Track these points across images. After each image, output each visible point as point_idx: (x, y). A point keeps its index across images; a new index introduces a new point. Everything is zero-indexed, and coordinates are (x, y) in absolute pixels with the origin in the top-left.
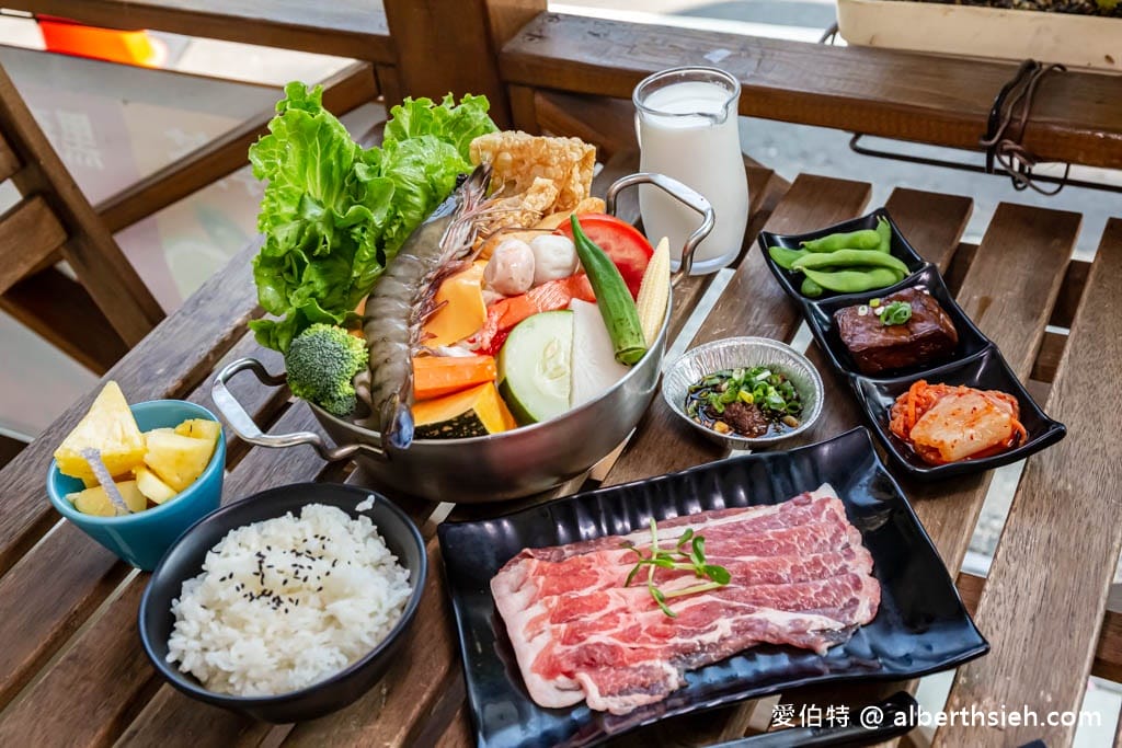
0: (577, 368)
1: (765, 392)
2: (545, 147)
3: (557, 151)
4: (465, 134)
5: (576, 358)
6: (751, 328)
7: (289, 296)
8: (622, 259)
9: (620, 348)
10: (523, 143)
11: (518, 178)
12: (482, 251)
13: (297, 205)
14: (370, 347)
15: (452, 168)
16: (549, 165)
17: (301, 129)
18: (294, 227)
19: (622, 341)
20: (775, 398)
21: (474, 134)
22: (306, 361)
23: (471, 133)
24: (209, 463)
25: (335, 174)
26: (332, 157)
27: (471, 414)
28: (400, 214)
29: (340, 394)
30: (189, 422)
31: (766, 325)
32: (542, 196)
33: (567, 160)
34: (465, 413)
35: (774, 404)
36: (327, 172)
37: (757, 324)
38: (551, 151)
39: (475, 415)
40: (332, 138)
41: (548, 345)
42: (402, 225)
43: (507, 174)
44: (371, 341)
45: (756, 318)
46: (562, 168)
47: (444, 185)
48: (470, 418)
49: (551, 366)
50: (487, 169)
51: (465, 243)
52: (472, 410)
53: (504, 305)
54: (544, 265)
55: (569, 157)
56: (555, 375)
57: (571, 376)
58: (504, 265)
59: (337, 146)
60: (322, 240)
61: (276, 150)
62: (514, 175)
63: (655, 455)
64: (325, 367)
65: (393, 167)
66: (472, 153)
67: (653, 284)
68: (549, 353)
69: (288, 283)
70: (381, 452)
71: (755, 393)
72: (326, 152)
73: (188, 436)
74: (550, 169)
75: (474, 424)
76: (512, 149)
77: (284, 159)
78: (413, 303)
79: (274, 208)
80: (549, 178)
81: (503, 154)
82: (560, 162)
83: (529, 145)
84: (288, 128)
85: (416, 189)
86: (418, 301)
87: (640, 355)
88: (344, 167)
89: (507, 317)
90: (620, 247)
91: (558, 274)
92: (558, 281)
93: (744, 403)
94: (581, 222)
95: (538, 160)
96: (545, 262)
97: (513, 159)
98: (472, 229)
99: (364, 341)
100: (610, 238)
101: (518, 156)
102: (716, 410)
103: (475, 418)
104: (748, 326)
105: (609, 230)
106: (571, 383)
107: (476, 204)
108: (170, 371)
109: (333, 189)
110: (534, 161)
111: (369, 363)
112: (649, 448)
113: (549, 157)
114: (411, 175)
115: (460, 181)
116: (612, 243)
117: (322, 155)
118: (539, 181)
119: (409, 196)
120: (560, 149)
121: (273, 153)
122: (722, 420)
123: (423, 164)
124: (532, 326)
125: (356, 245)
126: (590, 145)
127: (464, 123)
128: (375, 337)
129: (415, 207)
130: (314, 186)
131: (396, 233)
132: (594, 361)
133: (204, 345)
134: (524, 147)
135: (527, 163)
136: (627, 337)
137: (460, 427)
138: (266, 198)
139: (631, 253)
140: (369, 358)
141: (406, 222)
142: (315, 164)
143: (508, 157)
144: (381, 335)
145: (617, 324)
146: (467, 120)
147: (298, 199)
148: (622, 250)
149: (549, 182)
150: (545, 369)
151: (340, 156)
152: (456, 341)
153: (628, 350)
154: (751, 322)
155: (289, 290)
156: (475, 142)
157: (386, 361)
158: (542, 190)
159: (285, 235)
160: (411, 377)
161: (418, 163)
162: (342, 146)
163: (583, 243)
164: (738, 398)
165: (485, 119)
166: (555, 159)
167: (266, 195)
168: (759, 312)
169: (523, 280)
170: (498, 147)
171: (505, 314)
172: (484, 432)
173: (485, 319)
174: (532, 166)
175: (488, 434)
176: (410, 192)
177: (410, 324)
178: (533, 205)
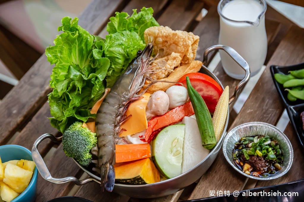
0: (185, 150)
1: (268, 152)
2: (177, 37)
3: (182, 40)
4: (142, 26)
5: (186, 146)
6: (264, 111)
7: (64, 112)
8: (208, 95)
9: (205, 143)
10: (167, 34)
11: (165, 48)
12: (148, 90)
13: (67, 70)
14: (98, 137)
15: (136, 47)
16: (178, 45)
17: (68, 40)
18: (65, 82)
19: (206, 140)
20: (272, 155)
21: (147, 26)
22: (70, 145)
23: (145, 25)
24: (30, 181)
25: (84, 52)
26: (83, 45)
27: (139, 177)
28: (113, 66)
29: (85, 159)
30: (23, 161)
31: (271, 110)
32: (175, 61)
33: (186, 44)
34: (136, 177)
35: (271, 158)
36: (81, 51)
37: (267, 108)
38: (179, 39)
39: (141, 178)
40: (82, 39)
41: (174, 141)
42: (114, 71)
43: (160, 46)
44: (98, 135)
45: (267, 105)
46: (184, 47)
47: (132, 54)
48: (138, 178)
49: (175, 150)
50: (151, 46)
51: (140, 85)
52: (139, 176)
53: (155, 120)
54: (173, 102)
55: (187, 43)
56: (176, 154)
57: (183, 154)
58: (155, 105)
59: (85, 41)
60: (77, 89)
61: (57, 50)
62: (163, 46)
63: (218, 176)
64: (78, 148)
65: (110, 47)
66: (145, 36)
67: (221, 110)
68: (174, 145)
69: (63, 104)
70: (100, 183)
71: (263, 151)
72: (80, 44)
73: (22, 167)
74: (179, 47)
75: (140, 180)
76: (162, 37)
77: (61, 52)
78: (117, 116)
79: (57, 77)
80: (179, 52)
81: (159, 38)
82: (183, 45)
83: (170, 36)
84: (62, 40)
85: (120, 57)
86: (119, 116)
87: (213, 147)
88: (88, 49)
89: (156, 125)
90: (208, 90)
91: (179, 104)
92: (179, 107)
93: (258, 156)
94: (191, 80)
95: (174, 42)
96: (174, 101)
97: (163, 41)
98: (144, 77)
99: (95, 134)
100: (203, 86)
101: (165, 39)
102: (245, 158)
103: (140, 178)
104: (263, 110)
105: (203, 83)
106: (183, 158)
107: (145, 65)
108: (19, 113)
109: (84, 58)
110: (172, 43)
111: (97, 143)
112: (216, 172)
113: (178, 42)
114: (118, 50)
115: (139, 54)
116: (204, 88)
117: (78, 45)
118: (174, 54)
119: (117, 59)
120: (184, 39)
121: (56, 51)
122: (248, 163)
123: (123, 45)
124: (167, 131)
125: (93, 85)
126: (197, 36)
127: (142, 21)
128: (100, 133)
129: (119, 64)
130: (75, 59)
131: (111, 74)
132: (193, 146)
133: (33, 100)
134: (168, 36)
135: (169, 43)
136: (208, 138)
137: (135, 181)
138: (53, 73)
139: (212, 92)
140: (97, 141)
141: (116, 70)
142: (76, 49)
143: (160, 40)
144: (103, 132)
145: (204, 132)
146: (144, 19)
147: (68, 68)
148: (208, 91)
149: (178, 55)
150: (172, 152)
151: (86, 45)
152: (135, 134)
153: (208, 145)
154: (264, 107)
155: (63, 109)
156: (147, 31)
157: (104, 145)
158: (174, 58)
159: (61, 88)
160: (115, 151)
161: (121, 45)
162: (87, 41)
163: (191, 91)
164: (256, 154)
165: (152, 18)
166: (181, 43)
167: (53, 71)
168: (268, 102)
169: (164, 111)
170: (156, 35)
171: (155, 125)
172: (145, 183)
173: (147, 127)
174: (171, 44)
175: (146, 184)
176: (117, 58)
177: (116, 126)
178: (171, 66)
